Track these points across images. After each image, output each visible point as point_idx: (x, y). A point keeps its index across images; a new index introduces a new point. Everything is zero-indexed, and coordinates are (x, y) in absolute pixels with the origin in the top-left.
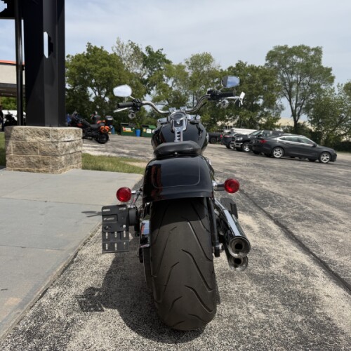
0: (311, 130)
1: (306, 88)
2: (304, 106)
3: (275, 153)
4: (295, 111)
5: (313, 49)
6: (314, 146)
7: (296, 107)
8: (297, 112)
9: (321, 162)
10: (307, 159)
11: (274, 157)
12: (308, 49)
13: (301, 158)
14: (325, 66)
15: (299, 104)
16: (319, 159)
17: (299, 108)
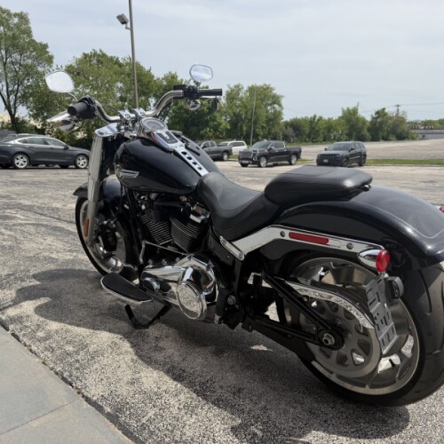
0: (36, 127)
1: (17, 69)
2: (19, 94)
3: (16, 162)
4: (9, 102)
5: (16, 15)
6: (66, 148)
7: (8, 96)
8: (12, 103)
9: (77, 168)
10: (57, 166)
11: (16, 168)
12: (9, 14)
13: (49, 165)
14: (38, 41)
15: (12, 91)
16: (75, 164)
17: (12, 97)
